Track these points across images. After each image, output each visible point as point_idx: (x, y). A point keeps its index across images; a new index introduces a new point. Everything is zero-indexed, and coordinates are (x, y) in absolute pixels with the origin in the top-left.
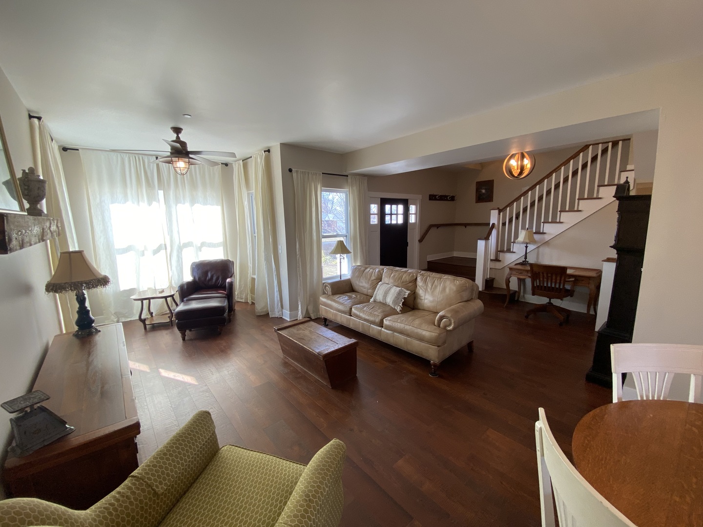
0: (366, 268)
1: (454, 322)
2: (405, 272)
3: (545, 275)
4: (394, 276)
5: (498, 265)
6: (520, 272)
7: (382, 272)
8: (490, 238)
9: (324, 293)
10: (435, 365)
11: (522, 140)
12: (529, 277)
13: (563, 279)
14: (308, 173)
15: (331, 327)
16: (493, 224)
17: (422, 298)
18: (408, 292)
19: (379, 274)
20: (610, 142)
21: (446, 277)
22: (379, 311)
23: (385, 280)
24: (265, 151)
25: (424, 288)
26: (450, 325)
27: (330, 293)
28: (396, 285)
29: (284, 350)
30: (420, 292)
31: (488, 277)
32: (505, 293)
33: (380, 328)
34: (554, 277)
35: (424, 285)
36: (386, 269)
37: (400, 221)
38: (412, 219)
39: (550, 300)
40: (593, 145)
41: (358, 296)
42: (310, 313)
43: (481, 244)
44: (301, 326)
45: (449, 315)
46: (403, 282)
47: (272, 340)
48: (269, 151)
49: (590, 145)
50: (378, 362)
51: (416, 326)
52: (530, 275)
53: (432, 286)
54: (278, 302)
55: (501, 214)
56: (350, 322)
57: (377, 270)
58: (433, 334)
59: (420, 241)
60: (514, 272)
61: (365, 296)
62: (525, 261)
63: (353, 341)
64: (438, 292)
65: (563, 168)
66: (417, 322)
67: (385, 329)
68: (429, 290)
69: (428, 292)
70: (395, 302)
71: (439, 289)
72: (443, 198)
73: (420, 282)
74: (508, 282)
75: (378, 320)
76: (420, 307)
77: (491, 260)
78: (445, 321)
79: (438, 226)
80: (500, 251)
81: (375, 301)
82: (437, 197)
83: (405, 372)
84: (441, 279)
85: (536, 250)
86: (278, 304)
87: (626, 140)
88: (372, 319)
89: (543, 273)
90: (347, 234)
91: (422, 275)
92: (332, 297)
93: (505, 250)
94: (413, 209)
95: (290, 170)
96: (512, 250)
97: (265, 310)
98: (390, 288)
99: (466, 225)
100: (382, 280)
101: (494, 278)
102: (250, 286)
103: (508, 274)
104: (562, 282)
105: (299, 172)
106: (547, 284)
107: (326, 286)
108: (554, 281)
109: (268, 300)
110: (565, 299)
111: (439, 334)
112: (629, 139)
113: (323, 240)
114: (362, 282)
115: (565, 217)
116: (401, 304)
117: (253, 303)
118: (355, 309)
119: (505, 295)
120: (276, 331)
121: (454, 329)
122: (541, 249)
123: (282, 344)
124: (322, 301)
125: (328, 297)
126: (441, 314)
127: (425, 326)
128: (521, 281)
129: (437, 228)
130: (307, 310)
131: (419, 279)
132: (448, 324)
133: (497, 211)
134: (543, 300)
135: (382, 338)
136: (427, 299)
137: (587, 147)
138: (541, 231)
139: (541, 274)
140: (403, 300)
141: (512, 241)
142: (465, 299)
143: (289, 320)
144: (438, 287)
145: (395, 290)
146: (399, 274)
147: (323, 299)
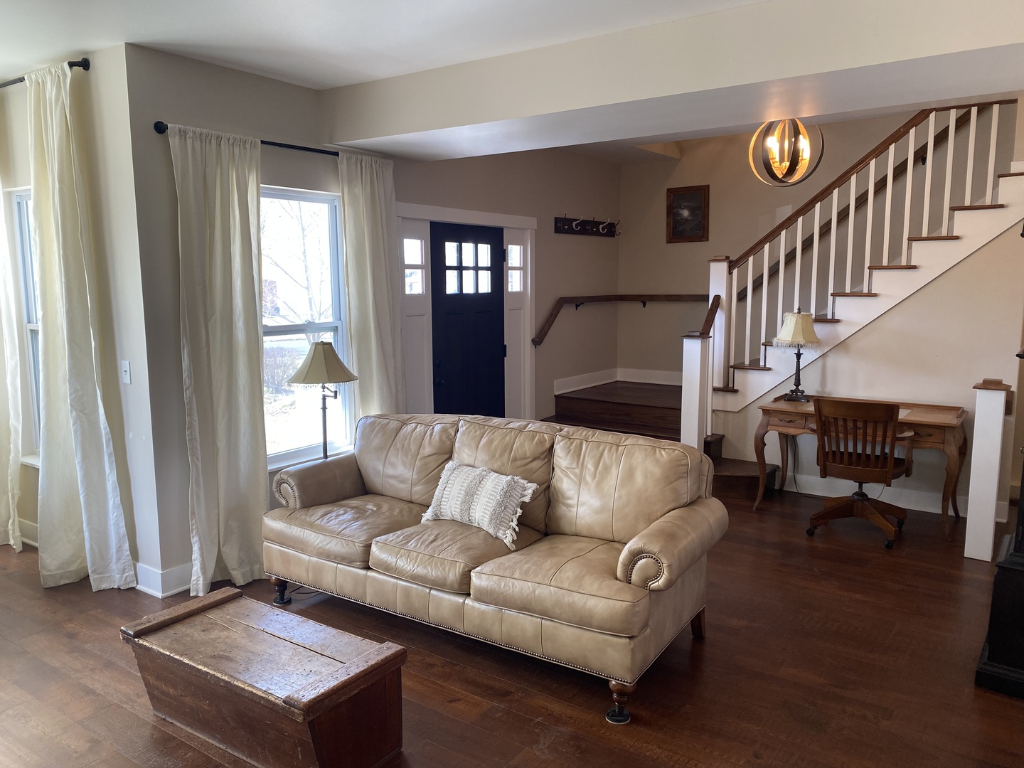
0: (404, 423)
1: (669, 566)
2: (521, 430)
3: (850, 424)
4: (490, 442)
5: (731, 403)
6: (789, 418)
7: (452, 432)
8: (711, 334)
9: (274, 505)
10: (622, 692)
11: (794, 87)
12: (813, 431)
13: (889, 434)
14: (219, 139)
15: (302, 607)
16: (717, 298)
17: (570, 502)
18: (531, 487)
19: (444, 438)
20: (974, 105)
21: (631, 440)
22: (455, 548)
23: (465, 456)
24: (71, 65)
25: (575, 475)
26: (657, 575)
27: (294, 501)
28: (496, 467)
29: (157, 699)
30: (565, 483)
31: (709, 434)
32: (755, 472)
33: (460, 600)
34: (870, 431)
35: (574, 466)
36: (465, 422)
37: (485, 286)
38: (515, 282)
39: (860, 487)
40: (937, 110)
41: (385, 507)
42: (229, 567)
43: (692, 348)
44: (213, 615)
45: (654, 548)
46: (515, 460)
47: (109, 665)
48: (85, 64)
49: (931, 111)
50: (459, 700)
51: (566, 586)
52: (814, 426)
53: (596, 468)
54: (120, 540)
55: (735, 272)
56: (365, 588)
57: (438, 428)
58: (619, 604)
59: (537, 341)
60: (775, 420)
61: (405, 506)
62: (797, 391)
63: (389, 648)
64: (613, 482)
65: (873, 163)
66: (569, 572)
67: (478, 599)
68: (589, 478)
69: (587, 484)
70: (498, 517)
71: (615, 475)
72: (588, 228)
73: (561, 458)
74: (760, 445)
75: (453, 575)
76: (567, 529)
77: (715, 390)
78: (646, 565)
79: (578, 302)
80: (734, 367)
81: (437, 519)
82: (574, 223)
83: (539, 719)
84: (618, 446)
85: (820, 363)
86: (119, 549)
87: (1008, 102)
88: (433, 572)
89: (845, 420)
90: (338, 324)
91: (566, 437)
92: (302, 515)
93: (747, 362)
94: (515, 254)
95: (160, 128)
96: (762, 363)
97: (74, 567)
98: (481, 479)
99: (644, 300)
100: (455, 455)
101: (724, 436)
102: (17, 491)
103: (761, 426)
104: (888, 440)
105: (190, 134)
106: (855, 447)
107: (280, 483)
108: (869, 438)
109: (86, 535)
110: (894, 482)
111: (634, 604)
112: (1015, 101)
113: (269, 342)
114: (393, 466)
115: (881, 281)
116: (514, 524)
117: (28, 549)
118: (380, 549)
119: (753, 481)
120: (128, 639)
121: (670, 584)
122: (831, 361)
123: (152, 680)
124: (272, 530)
125: (290, 517)
126: (632, 545)
127: (592, 585)
128: (788, 442)
129: (577, 306)
130: (220, 563)
131: (558, 449)
132: (652, 572)
133: (724, 265)
134: (844, 488)
135: (467, 628)
136: (583, 504)
137: (923, 115)
138: (829, 317)
139: (841, 423)
140: (520, 511)
141: (763, 340)
142: (685, 498)
143: (159, 595)
144: (614, 470)
145: (494, 485)
146: (504, 438)
147: (273, 523)
